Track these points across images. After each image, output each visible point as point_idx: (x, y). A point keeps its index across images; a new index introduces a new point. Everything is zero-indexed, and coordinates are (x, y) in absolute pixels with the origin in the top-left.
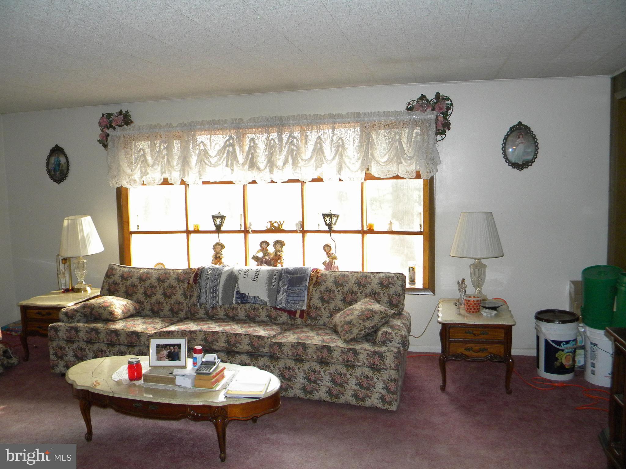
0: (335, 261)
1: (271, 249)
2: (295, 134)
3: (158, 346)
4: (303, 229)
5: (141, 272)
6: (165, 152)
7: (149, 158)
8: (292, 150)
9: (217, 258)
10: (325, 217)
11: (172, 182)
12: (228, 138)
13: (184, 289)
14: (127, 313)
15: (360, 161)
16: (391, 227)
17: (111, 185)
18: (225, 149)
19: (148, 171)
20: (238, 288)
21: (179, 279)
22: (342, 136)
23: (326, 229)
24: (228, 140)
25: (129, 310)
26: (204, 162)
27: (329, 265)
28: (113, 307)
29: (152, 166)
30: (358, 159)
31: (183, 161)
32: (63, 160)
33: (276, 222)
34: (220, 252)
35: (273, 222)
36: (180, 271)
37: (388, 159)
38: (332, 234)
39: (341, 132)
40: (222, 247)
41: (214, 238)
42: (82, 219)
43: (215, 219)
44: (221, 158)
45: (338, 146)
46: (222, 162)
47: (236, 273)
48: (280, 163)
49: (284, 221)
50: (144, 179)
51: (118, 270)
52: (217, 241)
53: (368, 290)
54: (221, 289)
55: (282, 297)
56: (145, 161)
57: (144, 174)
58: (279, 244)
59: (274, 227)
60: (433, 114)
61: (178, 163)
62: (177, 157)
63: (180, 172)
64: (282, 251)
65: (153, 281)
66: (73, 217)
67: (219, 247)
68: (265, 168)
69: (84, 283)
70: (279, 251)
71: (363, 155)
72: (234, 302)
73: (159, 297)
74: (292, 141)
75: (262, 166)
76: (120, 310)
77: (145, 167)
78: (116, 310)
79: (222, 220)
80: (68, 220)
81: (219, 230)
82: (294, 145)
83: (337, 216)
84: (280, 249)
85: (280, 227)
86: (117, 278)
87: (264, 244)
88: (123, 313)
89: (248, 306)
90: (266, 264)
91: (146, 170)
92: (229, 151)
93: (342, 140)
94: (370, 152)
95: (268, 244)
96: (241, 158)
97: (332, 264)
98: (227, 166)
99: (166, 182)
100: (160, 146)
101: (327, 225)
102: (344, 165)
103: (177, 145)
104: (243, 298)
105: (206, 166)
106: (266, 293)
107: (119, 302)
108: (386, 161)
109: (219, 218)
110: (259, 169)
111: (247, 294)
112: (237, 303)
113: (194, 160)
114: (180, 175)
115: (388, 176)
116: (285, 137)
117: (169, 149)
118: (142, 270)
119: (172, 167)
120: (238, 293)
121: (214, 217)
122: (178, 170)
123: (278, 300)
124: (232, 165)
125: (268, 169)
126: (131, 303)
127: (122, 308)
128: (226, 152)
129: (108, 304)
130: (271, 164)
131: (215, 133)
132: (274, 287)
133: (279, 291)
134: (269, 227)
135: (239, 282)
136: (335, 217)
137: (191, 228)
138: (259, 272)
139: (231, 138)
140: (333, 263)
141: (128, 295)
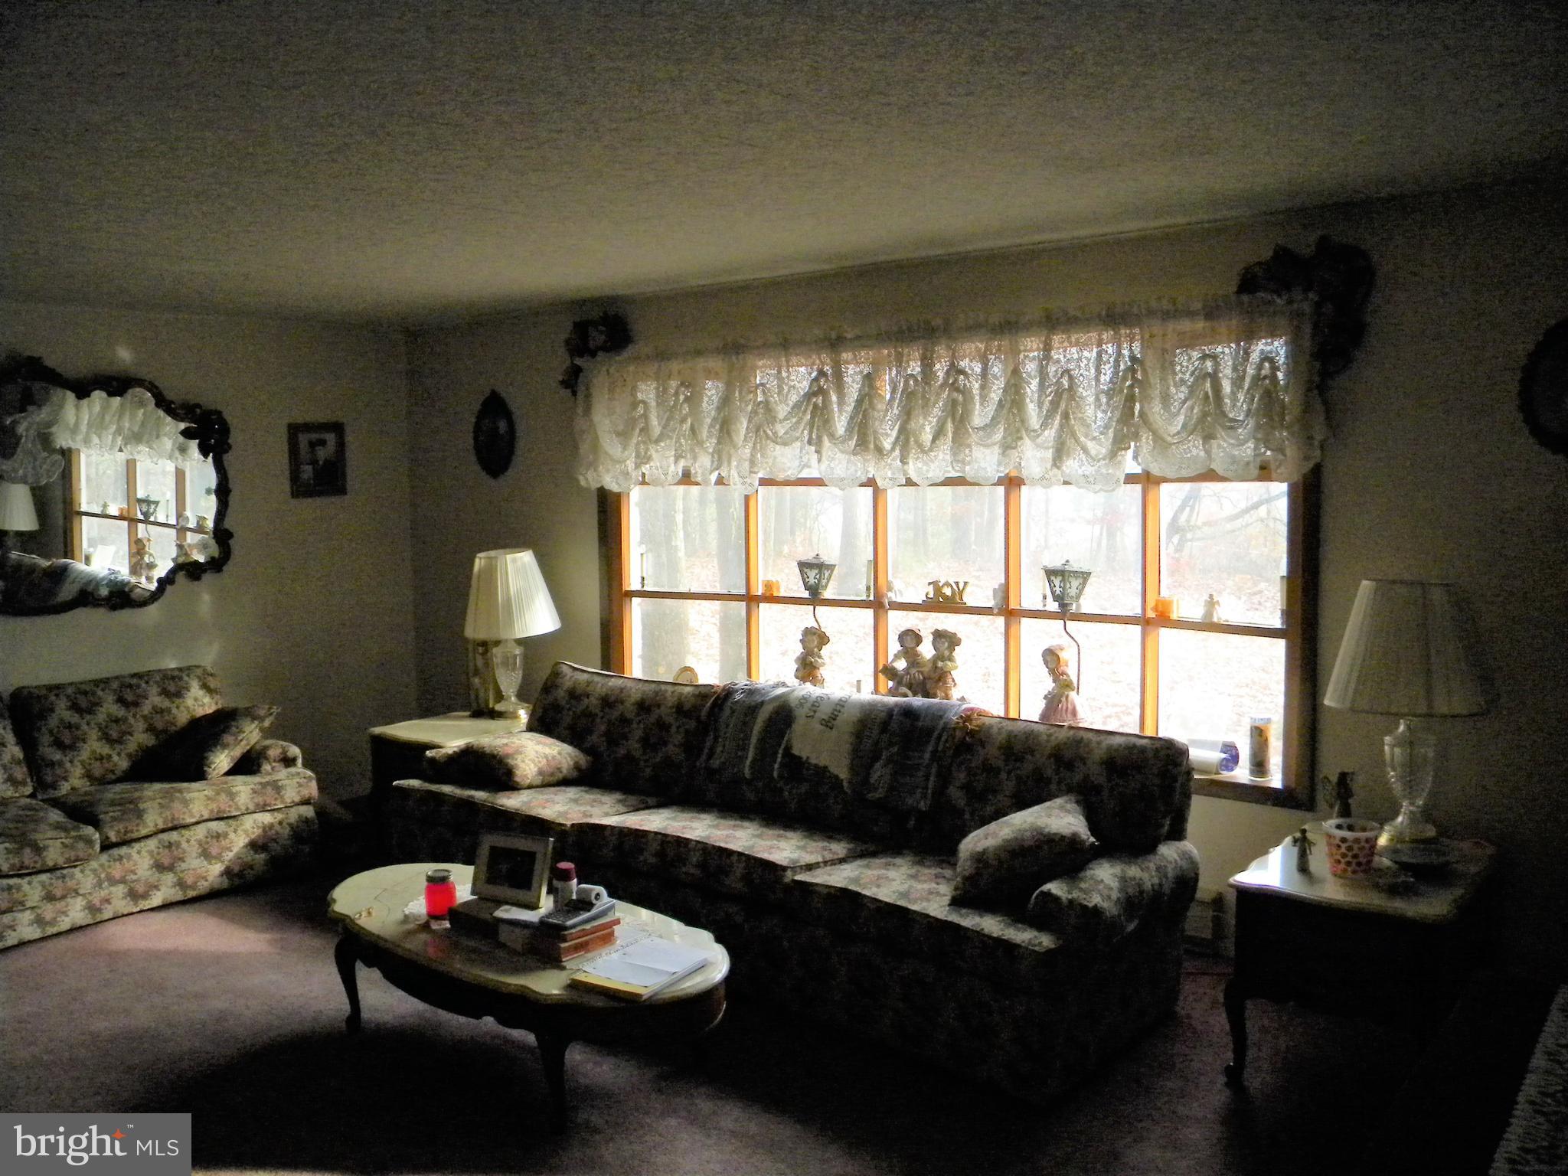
0: (1073, 694)
1: (927, 650)
2: (961, 363)
3: (494, 850)
4: (1008, 605)
5: (610, 684)
6: (686, 409)
7: (654, 421)
8: (954, 403)
9: (808, 668)
10: (1052, 578)
11: (699, 479)
12: (814, 374)
13: (687, 731)
14: (552, 774)
15: (1111, 433)
16: (1209, 613)
17: (583, 483)
18: (809, 400)
19: (652, 452)
20: (789, 740)
21: (680, 709)
22: (1071, 366)
23: (1053, 606)
24: (816, 379)
25: (559, 769)
26: (764, 431)
27: (1055, 702)
28: (519, 757)
29: (657, 441)
30: (1107, 427)
31: (721, 430)
32: (502, 426)
33: (947, 584)
34: (816, 650)
35: (941, 584)
36: (688, 689)
37: (1184, 426)
38: (1068, 622)
39: (1068, 357)
40: (823, 639)
41: (802, 617)
42: (509, 557)
43: (806, 570)
44: (798, 422)
45: (1058, 394)
46: (802, 432)
47: (792, 705)
48: (927, 436)
49: (966, 583)
50: (645, 469)
51: (568, 677)
52: (812, 623)
53: (1078, 777)
54: (754, 740)
55: (880, 773)
56: (645, 430)
57: (643, 459)
58: (946, 641)
59: (943, 595)
60: (1306, 299)
61: (710, 436)
62: (709, 420)
63: (713, 457)
64: (951, 659)
65: (629, 709)
66: (492, 553)
67: (815, 639)
68: (893, 449)
69: (513, 699)
70: (943, 657)
71: (1117, 414)
72: (775, 774)
73: (634, 745)
74: (956, 380)
75: (887, 444)
76: (532, 766)
77: (644, 443)
78: (522, 765)
79: (820, 572)
80: (480, 558)
81: (815, 597)
82: (957, 390)
83: (1085, 576)
84: (947, 653)
85: (957, 598)
86: (561, 694)
87: (910, 638)
88: (541, 773)
89: (804, 788)
90: (910, 689)
91: (647, 449)
92: (816, 406)
93: (1071, 378)
94: (1138, 406)
95: (918, 639)
96: (841, 424)
97: (1060, 701)
98: (810, 442)
99: (686, 479)
100: (677, 394)
101: (1056, 598)
102: (1071, 443)
103: (712, 391)
104: (795, 765)
105: (768, 441)
106: (846, 762)
107: (539, 748)
108: (1178, 433)
109: (814, 571)
110: (879, 450)
111: (805, 759)
112: (781, 776)
113: (742, 426)
114: (713, 462)
115: (1184, 473)
116: (940, 369)
117: (693, 400)
118: (613, 680)
119: (700, 443)
120: (788, 750)
121: (803, 566)
122: (711, 450)
123: (872, 781)
124: (819, 439)
125: (897, 452)
126: (569, 754)
127: (540, 762)
128: (811, 407)
129: (510, 751)
130: (905, 439)
131: (788, 362)
132: (868, 744)
133: (876, 758)
134: (931, 595)
135: (795, 726)
136: (1076, 578)
137: (759, 590)
138: (843, 706)
139: (822, 373)
140: (1064, 699)
141: (573, 736)
